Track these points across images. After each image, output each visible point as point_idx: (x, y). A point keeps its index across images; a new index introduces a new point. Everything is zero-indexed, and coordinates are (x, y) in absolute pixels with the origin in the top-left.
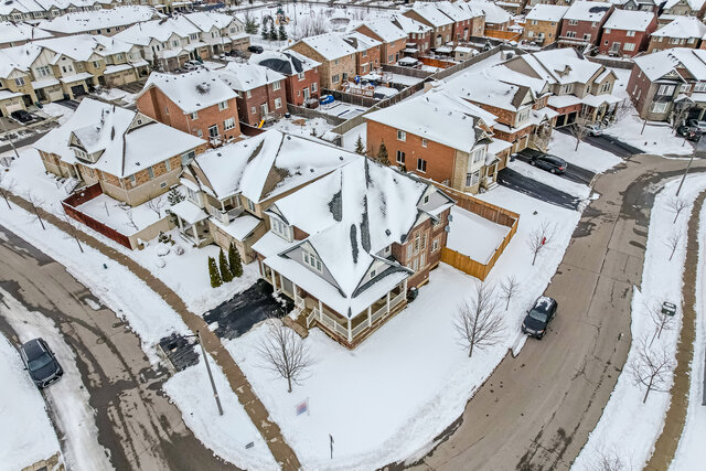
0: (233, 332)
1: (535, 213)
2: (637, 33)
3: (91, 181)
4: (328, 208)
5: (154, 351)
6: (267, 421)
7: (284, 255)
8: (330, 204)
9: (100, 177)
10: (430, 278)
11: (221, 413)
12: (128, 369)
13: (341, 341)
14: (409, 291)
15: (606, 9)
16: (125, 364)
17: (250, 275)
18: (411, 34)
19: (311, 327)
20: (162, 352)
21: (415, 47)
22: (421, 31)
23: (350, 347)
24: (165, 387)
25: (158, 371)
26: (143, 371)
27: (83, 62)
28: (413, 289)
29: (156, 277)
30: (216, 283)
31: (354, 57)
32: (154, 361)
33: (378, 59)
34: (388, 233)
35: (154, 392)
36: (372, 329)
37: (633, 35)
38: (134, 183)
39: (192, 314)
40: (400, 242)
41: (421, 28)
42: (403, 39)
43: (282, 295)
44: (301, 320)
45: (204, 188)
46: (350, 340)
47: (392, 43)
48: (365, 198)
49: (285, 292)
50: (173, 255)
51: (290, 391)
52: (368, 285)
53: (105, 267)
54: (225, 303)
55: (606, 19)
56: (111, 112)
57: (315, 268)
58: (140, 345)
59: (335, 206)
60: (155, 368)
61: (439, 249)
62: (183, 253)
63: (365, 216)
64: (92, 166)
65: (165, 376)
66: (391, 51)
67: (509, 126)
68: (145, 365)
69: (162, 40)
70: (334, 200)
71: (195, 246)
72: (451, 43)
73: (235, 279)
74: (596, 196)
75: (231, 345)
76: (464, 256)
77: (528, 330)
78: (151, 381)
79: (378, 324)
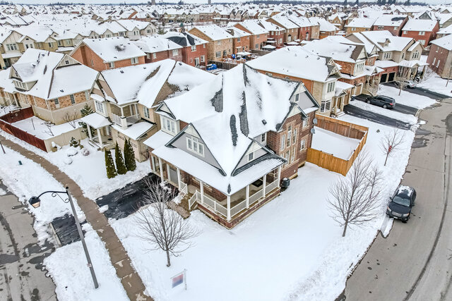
0: (121, 213)
1: (378, 131)
2: (426, 32)
3: (25, 105)
4: (211, 103)
5: (45, 228)
6: (142, 294)
7: (170, 145)
8: (213, 100)
9: (32, 102)
10: (298, 173)
11: (97, 286)
12: (14, 245)
13: (220, 220)
14: (282, 181)
15: (403, 19)
16: (13, 240)
17: (143, 169)
18: (271, 32)
19: (192, 209)
20: (52, 230)
21: (274, 40)
22: (277, 30)
23: (229, 226)
24: (47, 261)
25: (43, 246)
26: (29, 246)
27: (42, 43)
28: (285, 179)
29: (62, 171)
30: (111, 174)
31: (231, 41)
32: (42, 237)
33: (248, 46)
34: (264, 123)
35: (33, 266)
36: (249, 211)
37: (424, 34)
38: (58, 106)
39: (87, 198)
40: (275, 130)
41: (277, 28)
42: (265, 34)
43: (168, 185)
44: (184, 203)
45: (108, 98)
46: (229, 218)
47: (258, 36)
48: (244, 94)
49: (171, 183)
50: (80, 155)
51: (169, 265)
52: (246, 167)
53: (20, 163)
54: (117, 190)
55: (403, 25)
56: (46, 55)
57: (198, 152)
58: (33, 225)
59: (217, 101)
60: (41, 244)
61: (305, 149)
62: (88, 154)
63: (243, 108)
64: (26, 93)
65: (49, 251)
66: (257, 42)
67: (349, 75)
68: (33, 240)
69: (100, 34)
70: (216, 97)
71: (99, 149)
72: (299, 40)
73: (129, 172)
74: (423, 122)
75: (117, 225)
76: (328, 155)
77: (394, 213)
78: (34, 255)
79: (255, 207)
